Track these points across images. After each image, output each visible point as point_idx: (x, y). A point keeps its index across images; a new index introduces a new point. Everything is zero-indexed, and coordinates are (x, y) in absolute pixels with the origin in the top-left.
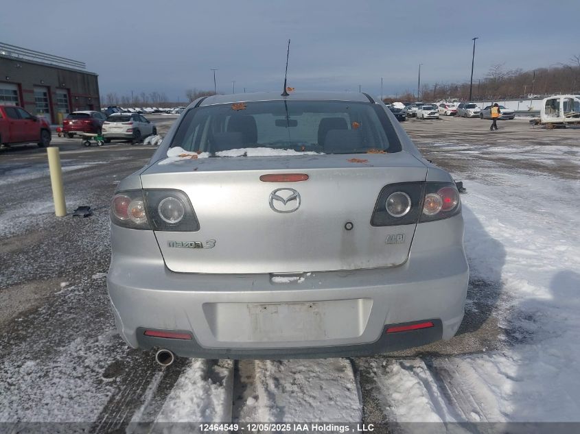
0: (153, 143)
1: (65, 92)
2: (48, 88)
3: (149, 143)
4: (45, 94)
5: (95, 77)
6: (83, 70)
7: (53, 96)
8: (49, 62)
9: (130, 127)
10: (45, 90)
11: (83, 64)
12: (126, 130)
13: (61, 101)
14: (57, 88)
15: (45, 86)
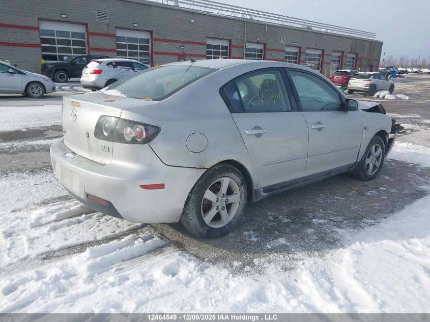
0: (381, 97)
1: (354, 56)
2: (343, 53)
3: (378, 96)
4: (339, 57)
5: (380, 44)
6: (374, 39)
7: (344, 58)
8: (348, 34)
9: (369, 83)
10: (340, 54)
11: (374, 35)
12: (365, 85)
13: (349, 62)
14: (349, 52)
15: (341, 51)
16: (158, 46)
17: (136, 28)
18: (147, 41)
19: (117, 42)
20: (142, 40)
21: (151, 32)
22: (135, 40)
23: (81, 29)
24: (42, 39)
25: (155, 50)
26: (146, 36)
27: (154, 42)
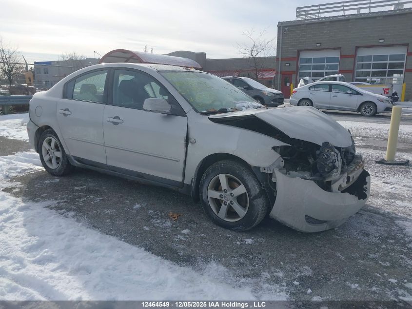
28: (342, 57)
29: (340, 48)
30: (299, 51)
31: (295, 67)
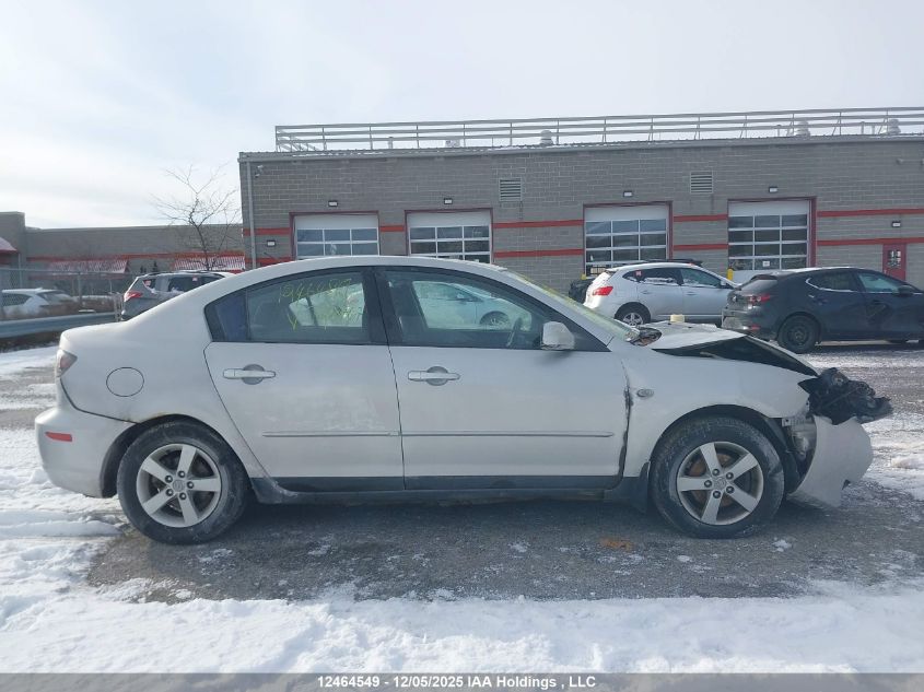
16: (826, 229)
17: (775, 196)
18: (803, 219)
19: (731, 230)
20: (788, 220)
21: (813, 200)
22: (773, 220)
23: (660, 214)
24: (589, 240)
25: (819, 237)
26: (801, 209)
27: (819, 221)
28: (383, 229)
29: (376, 212)
30: (292, 216)
31: (289, 248)
